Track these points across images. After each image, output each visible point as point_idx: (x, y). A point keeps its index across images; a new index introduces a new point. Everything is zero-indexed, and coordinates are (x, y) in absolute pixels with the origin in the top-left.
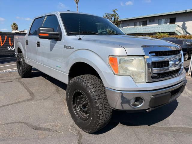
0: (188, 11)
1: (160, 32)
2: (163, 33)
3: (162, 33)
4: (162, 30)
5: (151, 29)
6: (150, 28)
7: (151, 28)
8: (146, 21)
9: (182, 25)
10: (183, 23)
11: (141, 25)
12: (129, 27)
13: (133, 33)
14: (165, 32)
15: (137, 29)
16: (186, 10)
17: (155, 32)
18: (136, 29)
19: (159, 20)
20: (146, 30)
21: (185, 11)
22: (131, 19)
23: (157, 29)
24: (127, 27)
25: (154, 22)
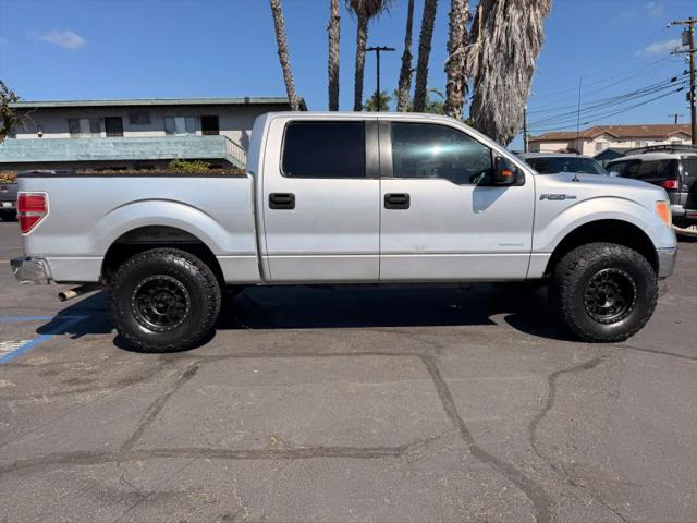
0: (251, 101)
1: (180, 156)
2: (191, 161)
3: (187, 160)
4: (186, 152)
5: (146, 149)
6: (142, 143)
7: (146, 143)
8: (120, 119)
9: (241, 140)
10: (240, 132)
11: (99, 131)
12: (45, 136)
13: (74, 159)
14: (197, 160)
15: (91, 145)
16: (247, 99)
17: (162, 158)
18: (87, 145)
19: (166, 120)
20: (130, 149)
21: (243, 101)
22: (53, 105)
23: (168, 148)
24: (35, 136)
25: (149, 123)
